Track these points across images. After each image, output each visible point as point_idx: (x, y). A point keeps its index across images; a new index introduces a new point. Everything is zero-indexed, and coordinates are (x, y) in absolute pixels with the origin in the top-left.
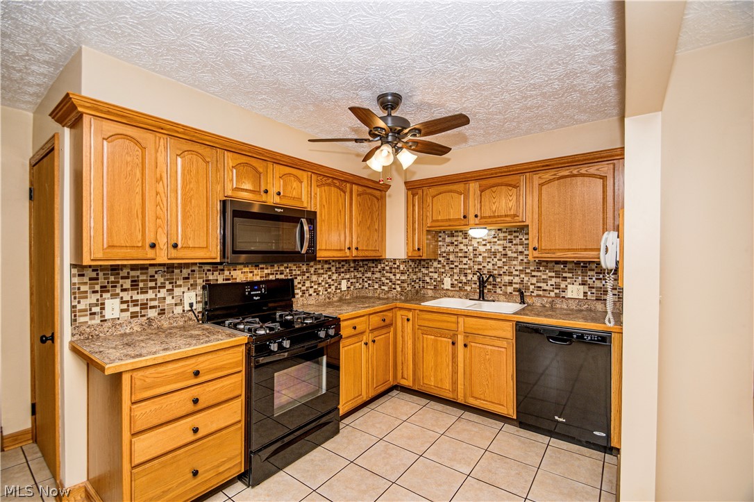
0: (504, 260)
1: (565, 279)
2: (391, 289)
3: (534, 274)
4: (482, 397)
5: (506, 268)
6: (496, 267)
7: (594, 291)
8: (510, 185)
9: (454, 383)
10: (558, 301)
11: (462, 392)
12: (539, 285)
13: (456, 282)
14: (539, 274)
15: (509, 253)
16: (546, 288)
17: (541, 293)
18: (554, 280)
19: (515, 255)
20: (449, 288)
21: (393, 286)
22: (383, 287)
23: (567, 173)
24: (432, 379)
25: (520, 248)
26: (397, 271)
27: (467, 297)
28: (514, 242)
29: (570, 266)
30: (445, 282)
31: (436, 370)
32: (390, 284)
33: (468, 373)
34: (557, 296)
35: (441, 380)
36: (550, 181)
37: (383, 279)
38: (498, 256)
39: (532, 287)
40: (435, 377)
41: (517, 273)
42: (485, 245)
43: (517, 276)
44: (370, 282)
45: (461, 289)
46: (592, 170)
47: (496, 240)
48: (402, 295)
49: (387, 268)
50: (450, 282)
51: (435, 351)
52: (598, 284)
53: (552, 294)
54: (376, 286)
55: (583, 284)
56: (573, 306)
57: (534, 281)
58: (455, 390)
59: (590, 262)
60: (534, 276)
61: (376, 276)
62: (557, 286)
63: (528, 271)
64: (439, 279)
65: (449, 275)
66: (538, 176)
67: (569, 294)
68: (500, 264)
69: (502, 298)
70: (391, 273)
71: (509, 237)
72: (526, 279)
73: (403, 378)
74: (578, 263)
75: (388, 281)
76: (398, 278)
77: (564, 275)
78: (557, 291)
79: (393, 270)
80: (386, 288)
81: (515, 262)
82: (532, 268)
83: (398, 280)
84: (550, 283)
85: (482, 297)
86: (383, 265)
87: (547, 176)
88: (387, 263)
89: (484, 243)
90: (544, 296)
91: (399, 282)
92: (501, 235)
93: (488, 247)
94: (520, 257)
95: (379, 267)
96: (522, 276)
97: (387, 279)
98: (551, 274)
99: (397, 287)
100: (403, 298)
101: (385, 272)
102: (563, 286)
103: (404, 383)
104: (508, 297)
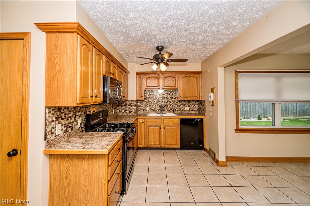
0: (168, 100)
1: (184, 105)
2: (130, 112)
3: (176, 104)
4: (170, 144)
5: (168, 102)
6: (165, 102)
7: (191, 108)
8: (173, 77)
9: (160, 141)
10: (183, 111)
11: (163, 143)
12: (178, 107)
13: (151, 108)
14: (178, 104)
15: (169, 98)
16: (180, 108)
17: (178, 110)
18: (182, 105)
19: (171, 98)
20: (149, 110)
21: (131, 111)
22: (126, 112)
23: (188, 76)
24: (152, 142)
25: (172, 96)
26: (133, 105)
27: (156, 112)
28: (171, 94)
29: (186, 101)
30: (147, 108)
31: (154, 138)
32: (130, 110)
33: (165, 137)
34: (182, 110)
35: (156, 141)
36: (184, 77)
37: (126, 108)
38: (166, 99)
39: (176, 108)
40: (154, 141)
41: (171, 104)
42: (161, 95)
43: (171, 105)
44: (120, 110)
45: (153, 110)
46: (194, 76)
47: (165, 94)
48: (135, 114)
49: (128, 104)
50: (149, 108)
51: (153, 132)
52: (192, 106)
53: (181, 110)
54: (123, 111)
55: (189, 106)
56: (187, 113)
57: (176, 106)
58: (160, 144)
59: (190, 100)
60: (176, 105)
61: (123, 107)
62: (182, 107)
63: (174, 103)
64: (145, 107)
65: (149, 106)
66: (181, 75)
67: (186, 110)
68: (166, 101)
69: (167, 112)
70: (130, 106)
71: (169, 93)
72: (174, 106)
73: (140, 144)
74: (187, 100)
75: (129, 109)
76: (133, 107)
77: (184, 104)
78: (182, 109)
79: (131, 105)
80: (128, 112)
81: (171, 101)
82: (176, 102)
83: (133, 108)
84: (180, 106)
85: (161, 112)
86: (126, 103)
87: (183, 76)
88: (128, 102)
89: (161, 94)
90: (179, 111)
91: (134, 109)
92: (167, 92)
93: (163, 96)
94: (172, 99)
95: (125, 104)
96: (173, 105)
97: (128, 108)
98: (180, 104)
99: (133, 111)
100: (136, 115)
101: (127, 105)
102: (184, 107)
103: (141, 146)
104: (169, 112)
